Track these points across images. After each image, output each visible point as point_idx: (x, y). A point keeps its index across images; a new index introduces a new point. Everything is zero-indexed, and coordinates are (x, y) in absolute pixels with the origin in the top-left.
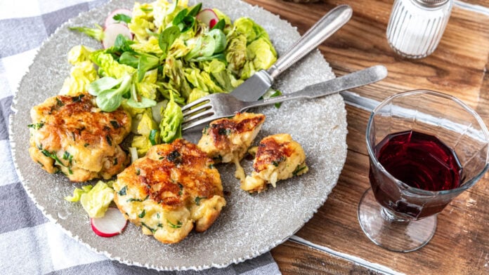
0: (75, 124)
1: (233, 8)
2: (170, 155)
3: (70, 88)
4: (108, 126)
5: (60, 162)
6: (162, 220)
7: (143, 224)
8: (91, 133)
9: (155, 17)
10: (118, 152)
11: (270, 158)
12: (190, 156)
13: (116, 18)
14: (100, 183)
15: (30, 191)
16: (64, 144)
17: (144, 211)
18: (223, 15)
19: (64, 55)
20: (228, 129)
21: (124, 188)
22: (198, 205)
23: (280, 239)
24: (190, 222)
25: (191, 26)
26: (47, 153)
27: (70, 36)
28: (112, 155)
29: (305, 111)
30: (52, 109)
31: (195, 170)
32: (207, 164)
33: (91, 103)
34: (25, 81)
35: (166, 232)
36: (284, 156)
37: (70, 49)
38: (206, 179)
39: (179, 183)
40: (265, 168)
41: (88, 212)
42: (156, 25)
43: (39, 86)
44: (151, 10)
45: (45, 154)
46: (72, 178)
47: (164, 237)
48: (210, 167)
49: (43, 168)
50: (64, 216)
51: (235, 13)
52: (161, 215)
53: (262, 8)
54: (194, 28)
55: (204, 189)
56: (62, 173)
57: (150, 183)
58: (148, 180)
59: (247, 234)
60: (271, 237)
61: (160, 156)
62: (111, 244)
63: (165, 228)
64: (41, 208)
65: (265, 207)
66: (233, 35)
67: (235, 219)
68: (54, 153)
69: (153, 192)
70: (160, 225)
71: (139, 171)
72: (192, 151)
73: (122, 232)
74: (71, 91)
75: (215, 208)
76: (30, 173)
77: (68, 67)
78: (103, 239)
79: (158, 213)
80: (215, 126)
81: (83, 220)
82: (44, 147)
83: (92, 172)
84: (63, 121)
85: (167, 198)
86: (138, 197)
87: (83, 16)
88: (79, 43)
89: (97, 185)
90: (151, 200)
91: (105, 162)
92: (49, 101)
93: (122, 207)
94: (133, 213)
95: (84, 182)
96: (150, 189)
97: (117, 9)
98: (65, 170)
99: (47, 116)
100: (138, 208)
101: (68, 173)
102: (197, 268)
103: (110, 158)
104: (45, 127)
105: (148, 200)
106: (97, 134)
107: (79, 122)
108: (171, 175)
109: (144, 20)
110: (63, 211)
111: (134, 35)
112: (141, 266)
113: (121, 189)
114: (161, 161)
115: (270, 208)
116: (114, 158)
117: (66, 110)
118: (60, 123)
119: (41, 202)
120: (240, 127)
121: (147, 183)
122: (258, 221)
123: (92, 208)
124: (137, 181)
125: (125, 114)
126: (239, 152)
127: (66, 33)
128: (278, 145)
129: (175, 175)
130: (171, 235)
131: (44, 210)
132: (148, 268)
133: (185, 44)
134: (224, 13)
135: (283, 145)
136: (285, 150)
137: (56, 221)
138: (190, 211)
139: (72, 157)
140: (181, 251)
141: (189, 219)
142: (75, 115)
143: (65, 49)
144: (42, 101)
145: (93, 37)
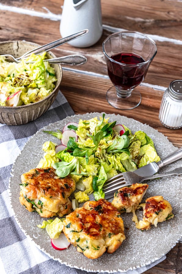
0: (45, 185)
1: (132, 124)
2: (96, 207)
3: (43, 164)
4: (63, 187)
5: (36, 206)
6: (89, 244)
7: (78, 246)
8: (54, 190)
9: (90, 128)
10: (68, 202)
11: (153, 210)
12: (107, 209)
13: (69, 127)
14: (57, 219)
15: (19, 221)
16: (39, 196)
17: (79, 238)
18: (127, 128)
19: (40, 146)
20: (129, 194)
21: (69, 224)
22: (110, 237)
23: (157, 257)
24: (104, 247)
25: (110, 133)
26: (29, 201)
27: (44, 136)
28: (64, 203)
29: (171, 184)
30: (33, 176)
31: (109, 217)
32: (117, 214)
33: (54, 173)
34: (19, 159)
35: (91, 252)
36: (161, 209)
37: (44, 143)
38: (115, 223)
39: (100, 224)
40: (151, 216)
41: (49, 235)
42: (91, 132)
43: (26, 162)
44: (88, 124)
45: (28, 201)
46: (42, 215)
47: (89, 255)
48: (118, 216)
49: (26, 209)
50: (36, 237)
51: (134, 127)
52: (89, 241)
53: (148, 125)
54: (112, 135)
55: (114, 229)
56: (36, 212)
57: (84, 222)
58: (83, 221)
59: (138, 253)
60: (152, 256)
61: (91, 208)
62: (62, 254)
63: (90, 249)
64: (24, 231)
65: (149, 238)
66: (133, 139)
67: (131, 244)
68: (33, 200)
69: (85, 228)
70: (87, 248)
71: (78, 215)
72: (109, 206)
73: (68, 248)
74: (43, 166)
75: (119, 240)
76: (19, 211)
77: (42, 153)
78: (57, 251)
79: (87, 240)
80: (121, 192)
81: (46, 239)
82: (28, 197)
83: (53, 213)
84: (39, 183)
85: (92, 232)
86: (77, 230)
87: (51, 125)
88: (49, 139)
89: (55, 220)
90: (83, 232)
91: (60, 207)
92: (31, 171)
93: (67, 234)
94: (73, 239)
95: (48, 218)
96: (84, 226)
97: (69, 122)
98: (38, 210)
99: (30, 180)
100: (76, 237)
101: (40, 212)
102: (110, 271)
103: (63, 205)
104: (29, 186)
105: (82, 232)
106: (57, 191)
107: (47, 184)
108: (96, 219)
109: (84, 129)
110: (36, 234)
111: (78, 137)
112: (78, 268)
113: (67, 224)
114: (91, 210)
115: (152, 238)
116: (65, 205)
117: (40, 176)
118: (37, 184)
119: (24, 228)
120: (135, 192)
121: (82, 222)
122: (144, 246)
123: (52, 233)
124: (76, 220)
125: (72, 181)
126: (135, 206)
127: (41, 134)
128: (157, 203)
129: (98, 219)
130: (93, 254)
131: (26, 233)
132: (82, 270)
133: (106, 143)
134: (127, 127)
135: (159, 202)
136: (161, 205)
137: (32, 239)
138: (105, 241)
139: (43, 203)
140: (101, 261)
141: (104, 245)
142: (45, 180)
143: (41, 143)
144: (27, 171)
145: (56, 137)
